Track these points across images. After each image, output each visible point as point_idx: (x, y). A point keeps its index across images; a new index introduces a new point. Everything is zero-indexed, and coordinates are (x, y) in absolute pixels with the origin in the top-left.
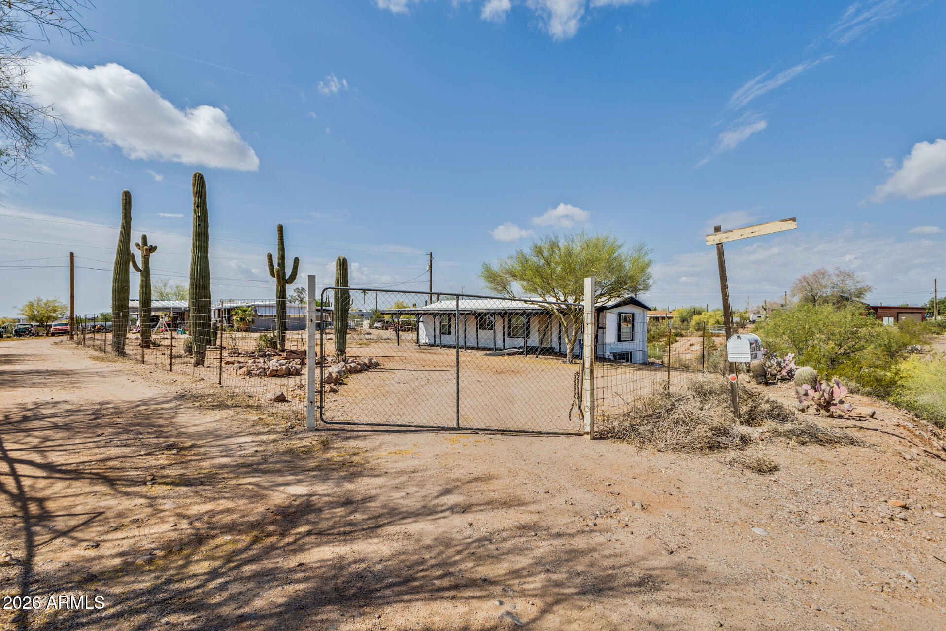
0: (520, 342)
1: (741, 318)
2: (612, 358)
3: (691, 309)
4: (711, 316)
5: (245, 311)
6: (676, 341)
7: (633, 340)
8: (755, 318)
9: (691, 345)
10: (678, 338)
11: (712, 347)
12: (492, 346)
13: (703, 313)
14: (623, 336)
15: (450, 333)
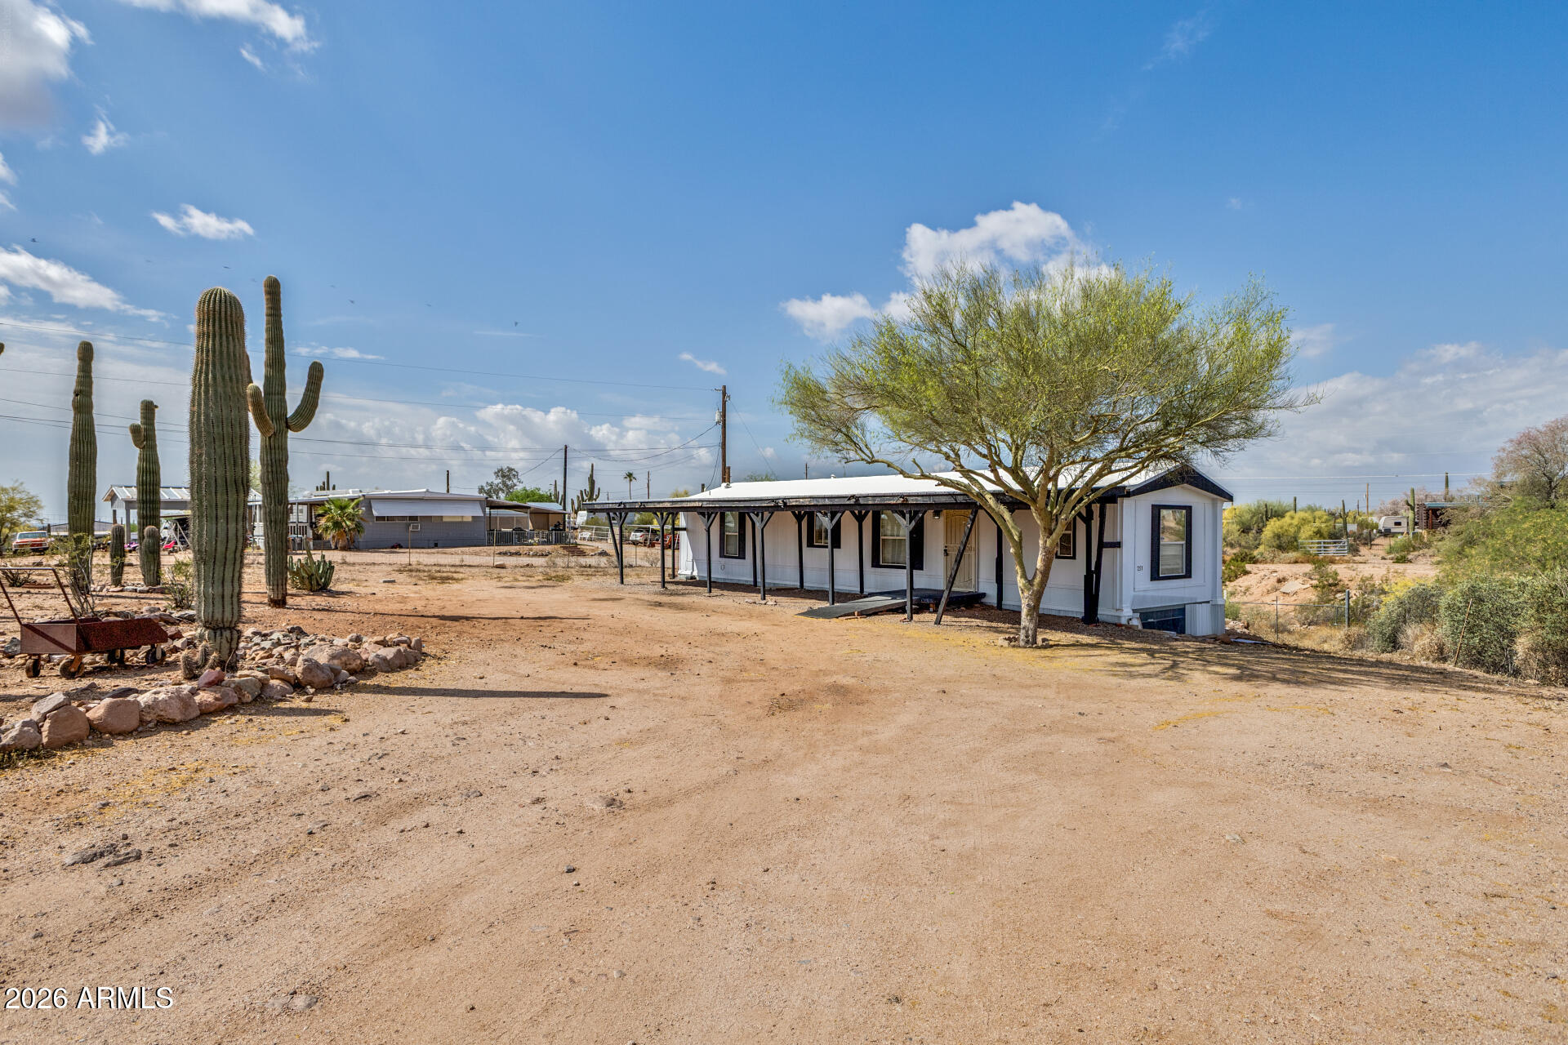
0: (898, 579)
1: (1362, 525)
2: (1136, 622)
3: (1259, 507)
4: (1304, 521)
5: (342, 508)
6: (1246, 573)
7: (1188, 575)
8: (1391, 525)
9: (1279, 581)
10: (1248, 567)
11: (1330, 585)
12: (827, 586)
13: (1288, 514)
14: (1163, 567)
15: (742, 556)
